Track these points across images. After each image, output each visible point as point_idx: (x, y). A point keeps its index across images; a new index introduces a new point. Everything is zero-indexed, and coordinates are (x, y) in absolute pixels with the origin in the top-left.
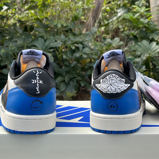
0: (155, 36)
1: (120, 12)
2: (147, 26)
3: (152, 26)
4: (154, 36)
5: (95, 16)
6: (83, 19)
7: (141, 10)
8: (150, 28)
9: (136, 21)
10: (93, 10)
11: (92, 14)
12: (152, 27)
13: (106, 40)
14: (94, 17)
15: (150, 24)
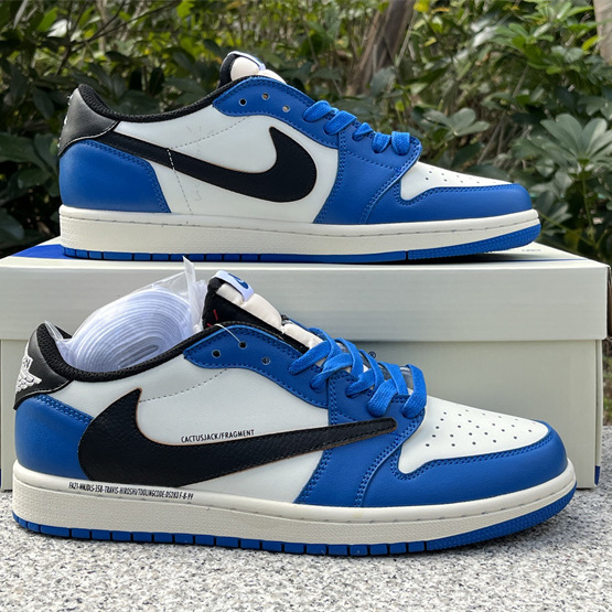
0: (607, 105)
1: (482, 30)
2: (578, 69)
3: (596, 70)
4: (604, 105)
5: (388, 41)
6: (343, 49)
7: (558, 12)
8: (591, 77)
9: (539, 51)
10: (381, 19)
11: (378, 34)
12: (596, 76)
13: (425, 115)
14: (383, 45)
15: (591, 64)
